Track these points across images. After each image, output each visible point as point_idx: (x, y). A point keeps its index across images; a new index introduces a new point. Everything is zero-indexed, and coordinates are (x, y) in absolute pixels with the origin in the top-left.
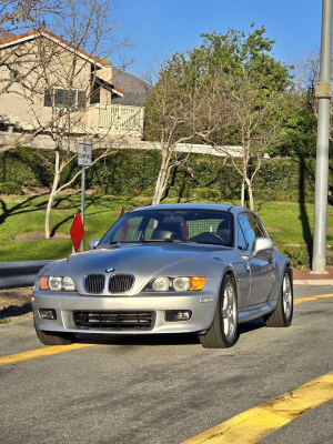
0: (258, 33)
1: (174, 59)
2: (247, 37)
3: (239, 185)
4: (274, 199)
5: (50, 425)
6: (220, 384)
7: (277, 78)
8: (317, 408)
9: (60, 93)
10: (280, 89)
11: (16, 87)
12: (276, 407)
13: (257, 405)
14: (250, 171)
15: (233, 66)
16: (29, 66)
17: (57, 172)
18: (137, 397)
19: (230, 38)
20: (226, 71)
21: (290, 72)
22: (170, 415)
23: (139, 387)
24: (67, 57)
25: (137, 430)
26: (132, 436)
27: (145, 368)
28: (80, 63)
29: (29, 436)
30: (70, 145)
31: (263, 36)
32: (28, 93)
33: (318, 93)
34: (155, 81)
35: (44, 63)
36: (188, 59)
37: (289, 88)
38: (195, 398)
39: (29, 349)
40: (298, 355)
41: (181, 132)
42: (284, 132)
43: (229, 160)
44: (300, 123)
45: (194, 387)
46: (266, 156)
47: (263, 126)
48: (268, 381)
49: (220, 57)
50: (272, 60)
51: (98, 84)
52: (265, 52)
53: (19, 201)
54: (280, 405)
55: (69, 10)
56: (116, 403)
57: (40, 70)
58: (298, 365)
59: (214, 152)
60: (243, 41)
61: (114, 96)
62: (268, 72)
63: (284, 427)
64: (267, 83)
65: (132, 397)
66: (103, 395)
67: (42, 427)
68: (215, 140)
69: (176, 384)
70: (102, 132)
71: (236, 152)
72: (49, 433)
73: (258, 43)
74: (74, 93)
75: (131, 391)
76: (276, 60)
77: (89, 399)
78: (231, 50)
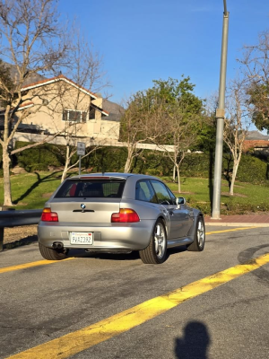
0: (186, 80)
1: (138, 95)
2: (179, 82)
3: (172, 168)
4: (192, 176)
5: (35, 306)
6: (141, 283)
7: (196, 106)
8: (194, 298)
9: (71, 112)
10: (198, 112)
11: (44, 108)
12: (171, 296)
13: (159, 295)
14: (178, 159)
15: (171, 99)
16: (51, 96)
17: (68, 158)
18: (91, 290)
19: (170, 83)
20: (167, 102)
21: (204, 103)
22: (107, 301)
23: (94, 284)
24: (74, 92)
25: (85, 310)
26: (82, 313)
27: (100, 272)
28: (82, 96)
29: (21, 312)
30: (75, 143)
31: (189, 82)
32: (51, 112)
33: (217, 115)
34: (126, 107)
35: (61, 95)
36: (145, 95)
37: (203, 112)
38: (125, 290)
39: (36, 260)
40: (191, 266)
41: (140, 137)
42: (199, 138)
43: (167, 153)
44: (209, 133)
45: (126, 284)
46: (189, 151)
47: (187, 134)
48: (169, 281)
49: (163, 94)
50: (193, 96)
51: (92, 108)
52: (189, 91)
53: (46, 175)
54: (173, 296)
55: (76, 65)
56: (78, 293)
57: (58, 99)
58: (189, 272)
59: (158, 149)
60: (177, 85)
61: (103, 115)
62: (191, 103)
63: (172, 309)
64: (190, 109)
65: (88, 290)
66: (72, 288)
67: (30, 307)
68: (159, 141)
69: (116, 282)
70: (95, 136)
71: (170, 149)
72: (33, 310)
73: (185, 86)
74: (78, 113)
75: (88, 286)
76: (196, 96)
77: (63, 290)
78: (170, 90)
